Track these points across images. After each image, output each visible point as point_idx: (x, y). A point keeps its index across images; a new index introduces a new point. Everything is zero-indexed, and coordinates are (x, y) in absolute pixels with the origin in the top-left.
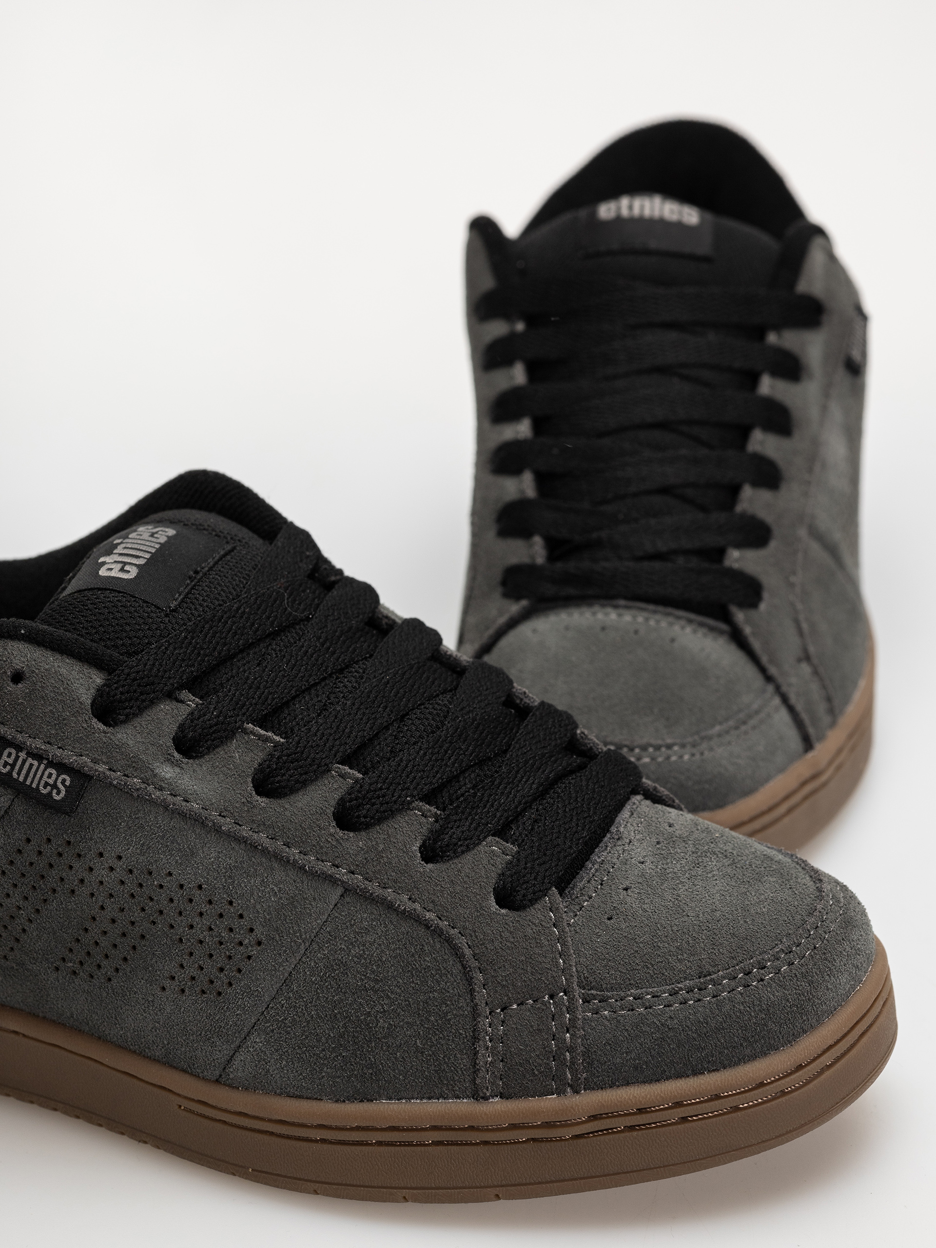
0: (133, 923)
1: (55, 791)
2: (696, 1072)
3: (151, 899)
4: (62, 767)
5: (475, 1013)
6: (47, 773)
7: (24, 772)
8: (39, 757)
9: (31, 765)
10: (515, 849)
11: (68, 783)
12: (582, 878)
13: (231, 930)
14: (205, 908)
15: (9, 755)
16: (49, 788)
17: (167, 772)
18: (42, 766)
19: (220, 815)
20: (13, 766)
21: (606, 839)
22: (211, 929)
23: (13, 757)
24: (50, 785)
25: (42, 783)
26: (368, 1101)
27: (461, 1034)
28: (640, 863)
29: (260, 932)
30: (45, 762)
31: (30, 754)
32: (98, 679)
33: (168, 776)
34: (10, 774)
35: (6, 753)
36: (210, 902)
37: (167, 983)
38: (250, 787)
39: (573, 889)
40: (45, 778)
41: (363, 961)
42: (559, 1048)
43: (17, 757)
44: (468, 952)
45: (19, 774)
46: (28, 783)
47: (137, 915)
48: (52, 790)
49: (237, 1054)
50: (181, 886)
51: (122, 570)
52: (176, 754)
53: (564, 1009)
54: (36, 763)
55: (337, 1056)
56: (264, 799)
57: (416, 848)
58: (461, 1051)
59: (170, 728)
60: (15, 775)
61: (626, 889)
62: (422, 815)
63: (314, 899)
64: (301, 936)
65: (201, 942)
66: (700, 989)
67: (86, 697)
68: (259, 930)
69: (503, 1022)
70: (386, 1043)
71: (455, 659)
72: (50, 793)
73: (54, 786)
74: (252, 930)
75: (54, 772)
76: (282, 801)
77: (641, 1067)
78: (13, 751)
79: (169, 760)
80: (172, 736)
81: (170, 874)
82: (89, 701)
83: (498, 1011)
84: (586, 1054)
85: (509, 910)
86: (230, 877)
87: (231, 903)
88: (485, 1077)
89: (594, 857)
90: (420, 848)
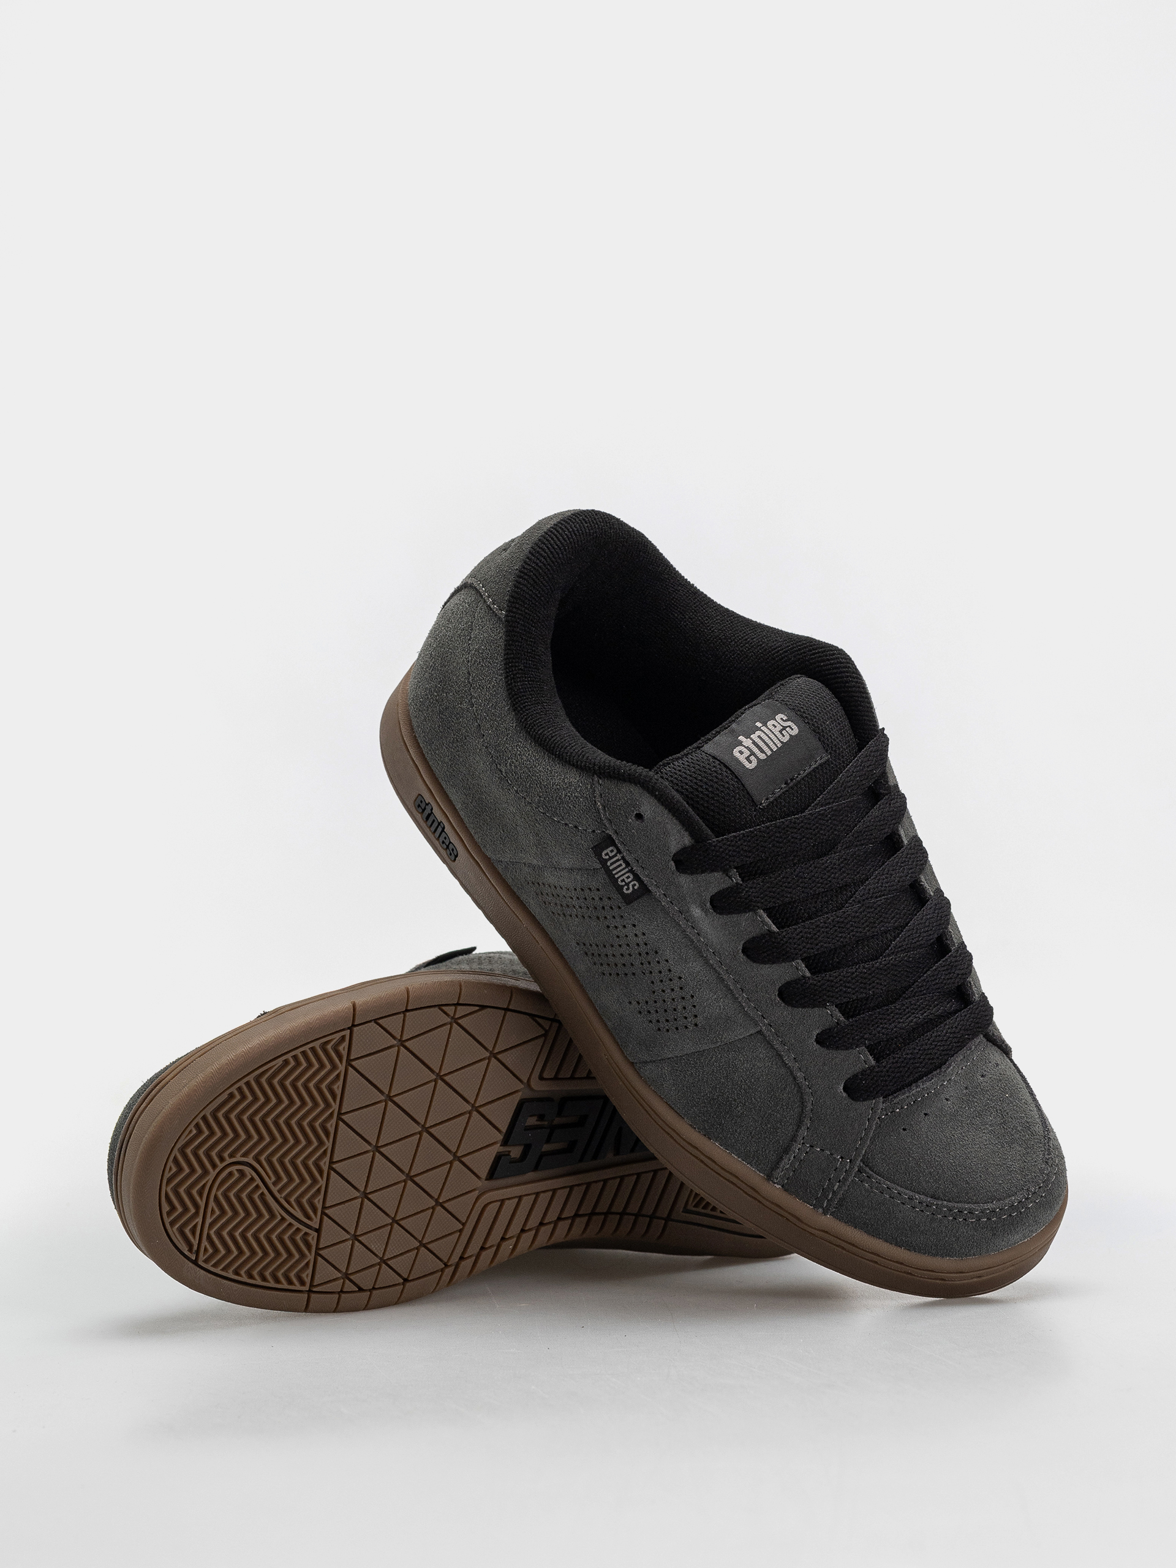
0: (632, 965)
1: (626, 887)
2: (898, 1245)
3: (649, 963)
4: (637, 877)
5: (794, 1139)
6: (627, 875)
7: (615, 866)
8: (628, 864)
9: (621, 865)
10: (873, 1062)
11: (636, 888)
12: (904, 1094)
13: (685, 1008)
14: (676, 989)
15: (612, 851)
16: (624, 883)
17: (697, 912)
18: (627, 870)
19: (713, 953)
20: (611, 858)
21: (935, 1072)
22: (673, 999)
23: (613, 854)
24: (625, 882)
25: (621, 878)
26: (709, 1138)
27: (780, 1143)
28: (946, 1099)
29: (700, 1020)
30: (630, 868)
31: (623, 858)
32: (687, 840)
33: (696, 915)
34: (607, 860)
35: (611, 848)
36: (681, 988)
37: (634, 1003)
38: (741, 947)
39: (895, 1097)
40: (624, 877)
41: (748, 1073)
42: (829, 1188)
43: (615, 856)
44: (809, 1107)
45: (612, 864)
46: (614, 872)
47: (637, 963)
48: (625, 885)
49: (651, 1064)
50: (670, 970)
51: (748, 759)
52: (708, 904)
53: (844, 1170)
54: (624, 866)
55: (704, 1107)
56: (744, 957)
57: (815, 1033)
58: (775, 1151)
59: (714, 890)
60: (609, 864)
61: (926, 1114)
62: (831, 1015)
63: (741, 1025)
64: (722, 1038)
65: (664, 1001)
66: (927, 1206)
67: (674, 846)
68: (700, 1018)
69: (807, 1152)
70: (736, 1120)
71: (924, 889)
72: (623, 886)
73: (627, 884)
74: (696, 1016)
75: (632, 877)
76: (755, 965)
77: (868, 1225)
78: (615, 851)
79: (702, 907)
80: (711, 895)
81: (667, 961)
82: (674, 852)
83: (808, 1145)
84: (842, 1200)
85: (848, 1096)
86: (700, 985)
87: (692, 996)
88: (779, 1173)
89: (920, 1083)
90: (818, 1034)
